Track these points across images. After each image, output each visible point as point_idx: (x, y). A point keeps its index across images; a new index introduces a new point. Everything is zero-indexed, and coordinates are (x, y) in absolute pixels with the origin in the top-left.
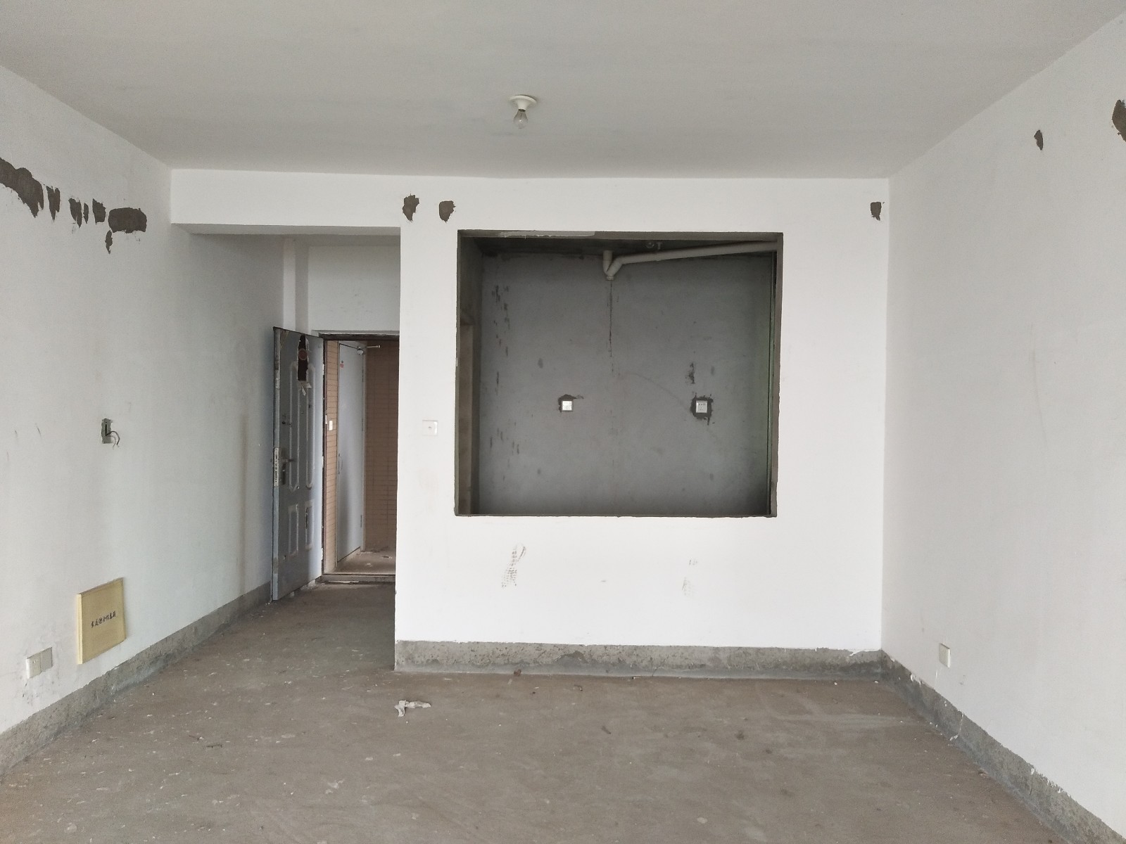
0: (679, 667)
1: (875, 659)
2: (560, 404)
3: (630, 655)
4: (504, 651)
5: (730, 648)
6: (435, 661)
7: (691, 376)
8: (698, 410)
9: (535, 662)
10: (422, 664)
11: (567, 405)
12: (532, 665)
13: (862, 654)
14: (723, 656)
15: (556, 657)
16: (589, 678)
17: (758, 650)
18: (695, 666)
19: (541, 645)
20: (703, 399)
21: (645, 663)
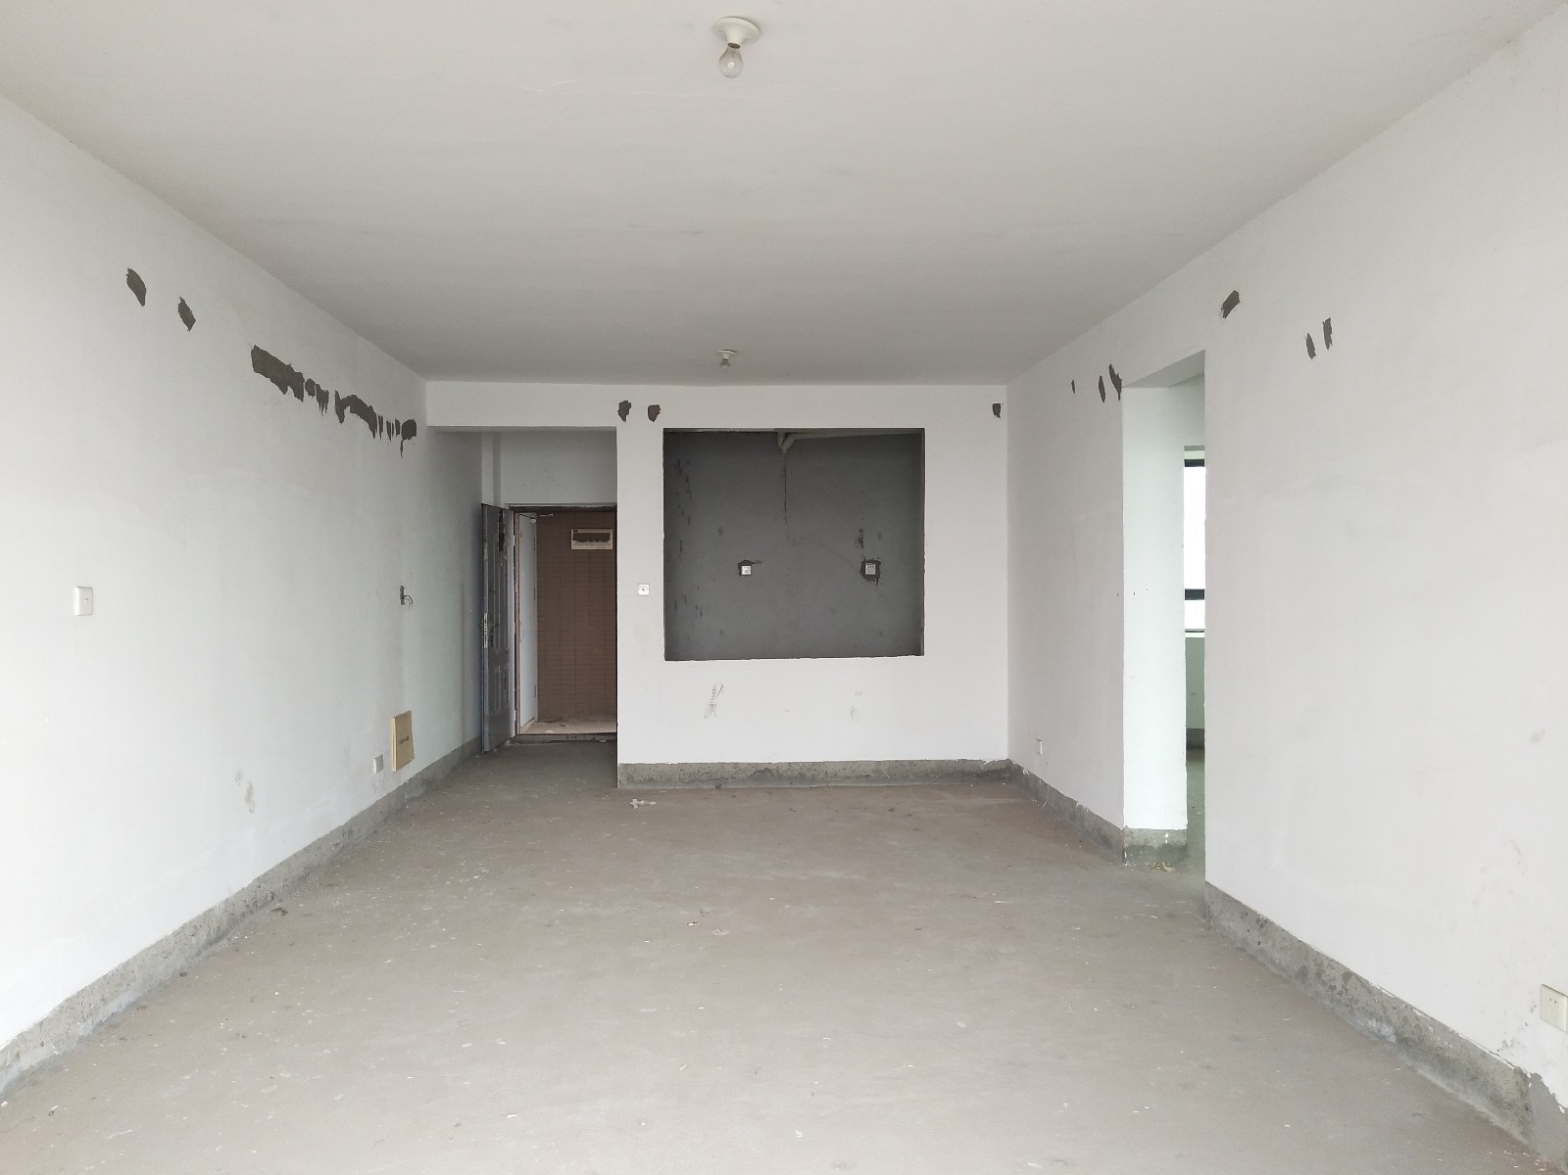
0: (849, 778)
1: (1003, 767)
2: (740, 569)
3: (809, 769)
4: (708, 770)
5: (889, 761)
6: (651, 779)
7: (861, 541)
8: (867, 573)
9: (733, 777)
10: (641, 782)
11: (746, 570)
12: (730, 780)
13: (993, 763)
14: (884, 769)
15: (749, 774)
16: (777, 788)
17: (912, 762)
18: (861, 777)
19: (736, 764)
20: (871, 562)
21: (821, 775)
